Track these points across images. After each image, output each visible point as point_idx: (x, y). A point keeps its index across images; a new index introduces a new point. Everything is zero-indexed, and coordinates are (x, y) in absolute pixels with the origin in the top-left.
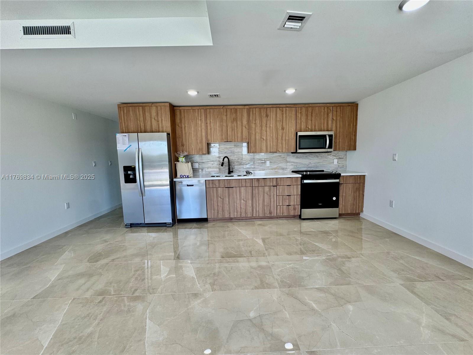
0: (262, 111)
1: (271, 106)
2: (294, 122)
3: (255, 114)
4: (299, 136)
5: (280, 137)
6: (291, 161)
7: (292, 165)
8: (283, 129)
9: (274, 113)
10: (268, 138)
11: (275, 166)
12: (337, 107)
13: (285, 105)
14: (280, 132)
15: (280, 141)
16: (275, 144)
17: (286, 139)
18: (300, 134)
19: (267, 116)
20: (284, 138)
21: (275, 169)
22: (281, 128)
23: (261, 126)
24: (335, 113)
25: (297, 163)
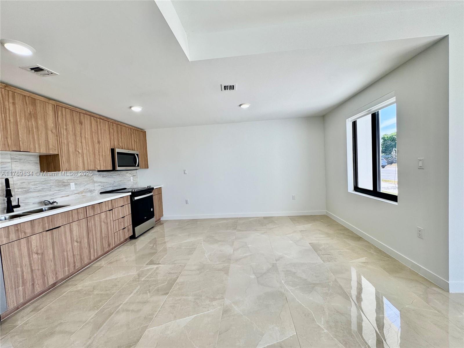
0: (74, 114)
1: (84, 112)
2: (108, 137)
3: (66, 116)
4: (117, 152)
5: (97, 152)
6: (99, 181)
7: (99, 185)
8: (99, 142)
9: (89, 122)
10: (85, 151)
11: (82, 189)
12: (136, 130)
13: (99, 116)
14: (97, 146)
15: (97, 157)
16: (92, 159)
17: (102, 155)
18: (117, 150)
19: (81, 123)
20: (101, 154)
21: (82, 192)
22: (97, 141)
23: (75, 135)
24: (135, 135)
25: (104, 182)
